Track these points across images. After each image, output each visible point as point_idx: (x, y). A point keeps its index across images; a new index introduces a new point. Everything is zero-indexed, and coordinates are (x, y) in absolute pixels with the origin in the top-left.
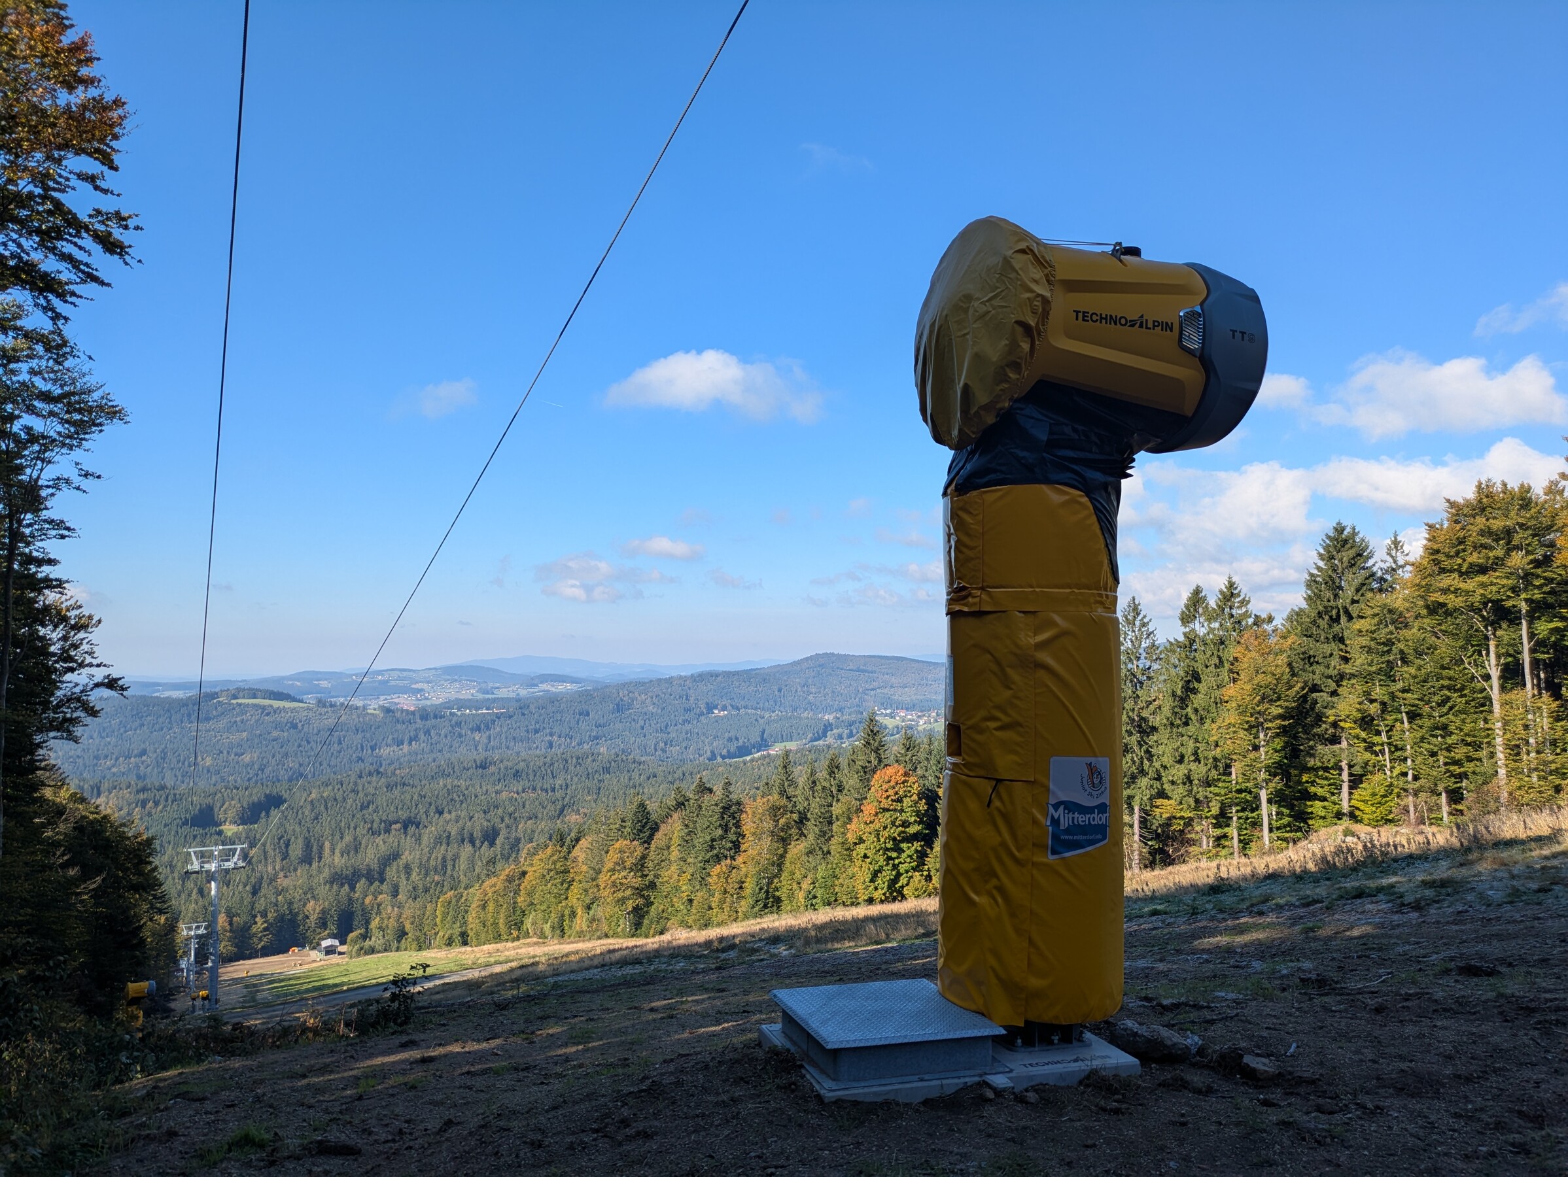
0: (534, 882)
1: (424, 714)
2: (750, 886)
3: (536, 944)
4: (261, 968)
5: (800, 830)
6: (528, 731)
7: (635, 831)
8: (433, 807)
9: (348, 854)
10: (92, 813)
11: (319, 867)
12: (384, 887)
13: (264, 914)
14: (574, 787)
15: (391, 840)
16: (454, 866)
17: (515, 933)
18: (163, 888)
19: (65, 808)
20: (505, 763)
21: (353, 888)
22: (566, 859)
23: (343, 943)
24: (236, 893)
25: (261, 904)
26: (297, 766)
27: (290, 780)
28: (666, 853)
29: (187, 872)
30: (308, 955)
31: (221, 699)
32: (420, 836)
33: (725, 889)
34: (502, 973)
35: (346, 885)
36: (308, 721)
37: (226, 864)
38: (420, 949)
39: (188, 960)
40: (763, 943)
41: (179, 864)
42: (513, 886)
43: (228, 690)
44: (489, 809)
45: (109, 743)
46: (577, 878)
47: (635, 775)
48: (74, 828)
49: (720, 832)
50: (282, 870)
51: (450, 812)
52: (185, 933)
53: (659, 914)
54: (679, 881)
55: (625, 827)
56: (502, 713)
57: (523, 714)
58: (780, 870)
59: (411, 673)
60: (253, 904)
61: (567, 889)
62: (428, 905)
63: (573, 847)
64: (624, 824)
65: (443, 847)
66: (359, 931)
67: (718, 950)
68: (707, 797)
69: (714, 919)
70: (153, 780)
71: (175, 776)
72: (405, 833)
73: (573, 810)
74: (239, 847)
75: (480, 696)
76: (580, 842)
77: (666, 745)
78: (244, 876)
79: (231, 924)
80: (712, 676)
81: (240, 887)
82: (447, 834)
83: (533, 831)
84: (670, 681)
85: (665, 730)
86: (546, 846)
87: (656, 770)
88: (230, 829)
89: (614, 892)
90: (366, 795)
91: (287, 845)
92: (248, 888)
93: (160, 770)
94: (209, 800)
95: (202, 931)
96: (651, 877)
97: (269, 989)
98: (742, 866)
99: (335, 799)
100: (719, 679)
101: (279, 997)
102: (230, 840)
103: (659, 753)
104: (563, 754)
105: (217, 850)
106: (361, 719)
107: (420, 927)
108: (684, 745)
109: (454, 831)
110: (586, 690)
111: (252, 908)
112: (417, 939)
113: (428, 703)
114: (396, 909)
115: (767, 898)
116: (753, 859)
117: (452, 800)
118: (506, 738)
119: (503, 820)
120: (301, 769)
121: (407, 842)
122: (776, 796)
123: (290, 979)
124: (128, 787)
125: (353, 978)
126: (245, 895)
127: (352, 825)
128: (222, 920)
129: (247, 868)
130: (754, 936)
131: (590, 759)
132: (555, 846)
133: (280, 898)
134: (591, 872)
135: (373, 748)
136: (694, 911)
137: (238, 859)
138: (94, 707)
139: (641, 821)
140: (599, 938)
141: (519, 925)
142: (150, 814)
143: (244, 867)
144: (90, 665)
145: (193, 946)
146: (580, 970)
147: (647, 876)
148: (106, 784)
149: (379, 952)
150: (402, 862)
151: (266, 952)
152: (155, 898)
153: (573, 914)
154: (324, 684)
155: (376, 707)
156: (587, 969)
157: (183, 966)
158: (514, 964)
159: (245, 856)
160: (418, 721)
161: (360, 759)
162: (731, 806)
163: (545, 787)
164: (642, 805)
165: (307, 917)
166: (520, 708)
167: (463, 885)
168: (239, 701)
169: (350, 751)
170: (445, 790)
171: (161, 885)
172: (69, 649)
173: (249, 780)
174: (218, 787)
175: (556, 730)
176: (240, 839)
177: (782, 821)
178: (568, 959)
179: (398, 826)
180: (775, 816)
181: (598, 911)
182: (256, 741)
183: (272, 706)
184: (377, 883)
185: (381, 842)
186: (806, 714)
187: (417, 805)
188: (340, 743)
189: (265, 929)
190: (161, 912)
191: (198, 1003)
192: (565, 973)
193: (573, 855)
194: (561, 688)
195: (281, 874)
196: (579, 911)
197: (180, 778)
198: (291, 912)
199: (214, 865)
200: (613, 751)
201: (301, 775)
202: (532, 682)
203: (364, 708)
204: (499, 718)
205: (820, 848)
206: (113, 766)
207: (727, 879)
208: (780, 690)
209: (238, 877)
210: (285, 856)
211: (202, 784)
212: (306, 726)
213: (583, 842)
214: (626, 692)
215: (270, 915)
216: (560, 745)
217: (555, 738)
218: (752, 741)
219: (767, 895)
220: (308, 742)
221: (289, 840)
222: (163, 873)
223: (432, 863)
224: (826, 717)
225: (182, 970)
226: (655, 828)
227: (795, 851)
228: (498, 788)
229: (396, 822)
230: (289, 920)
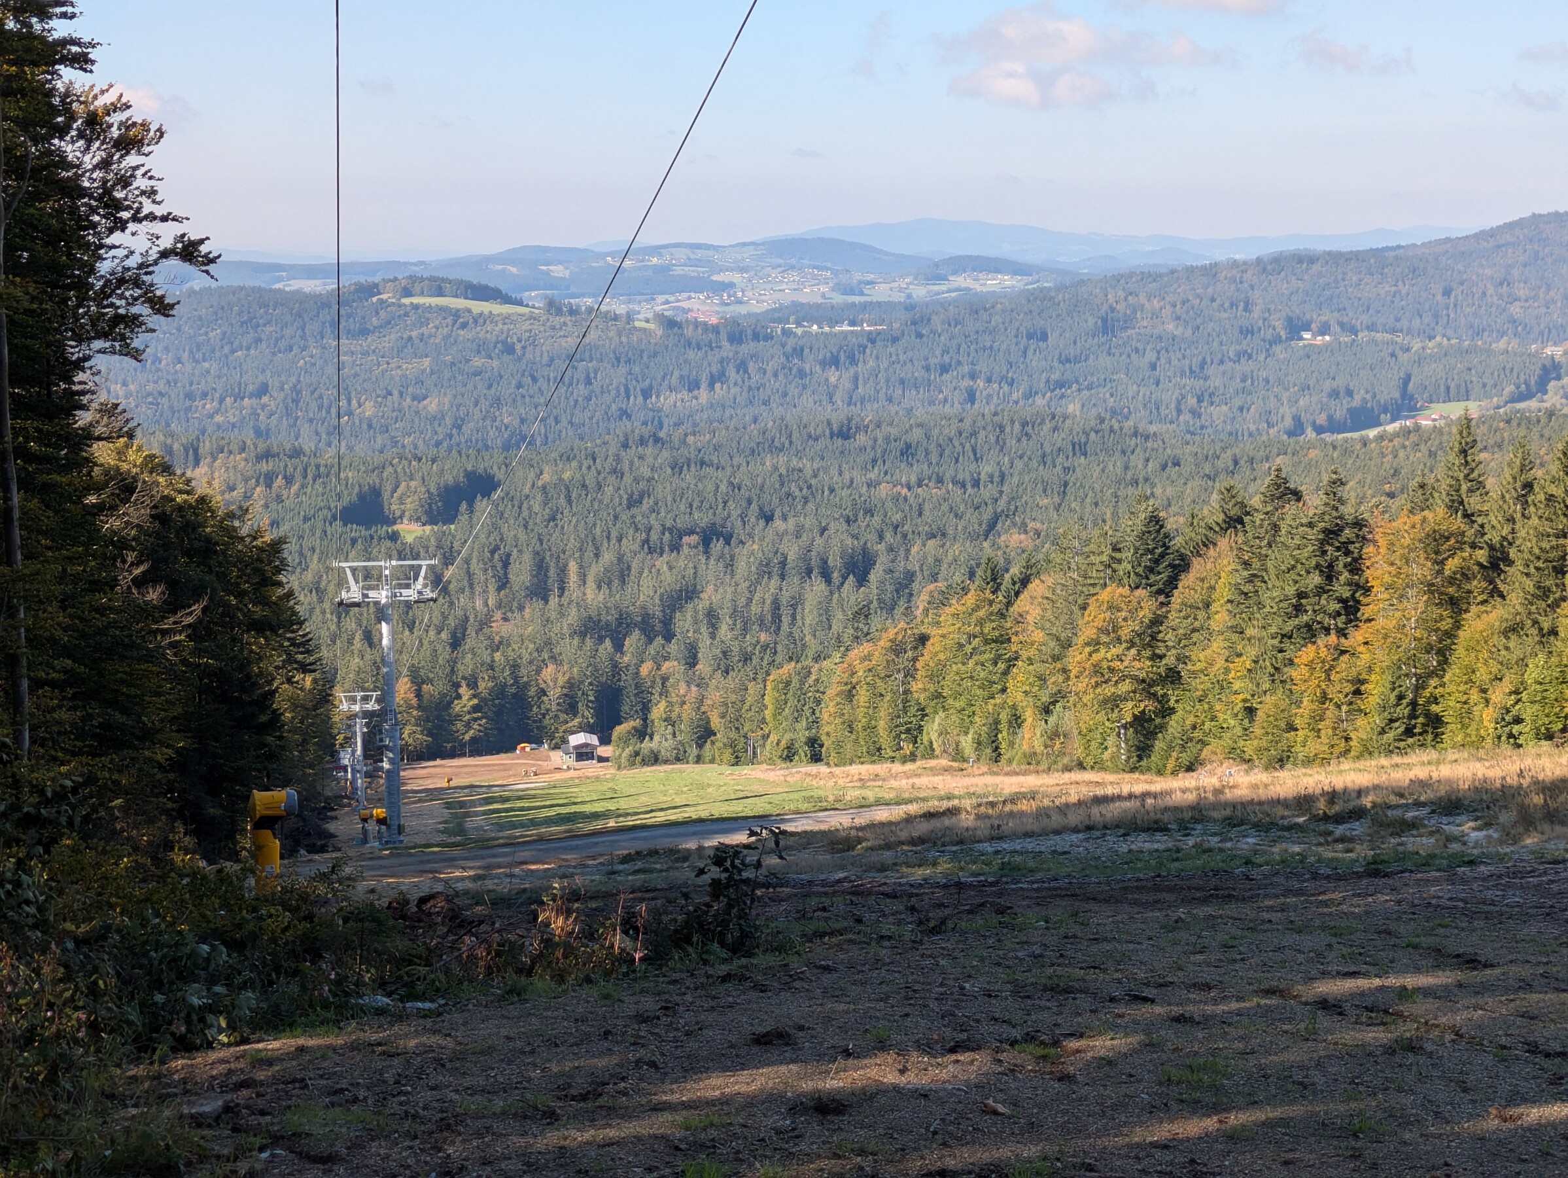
0: (942, 657)
1: (736, 332)
2: (1377, 690)
3: (946, 770)
4: (471, 774)
5: (1491, 582)
6: (928, 368)
7: (1140, 570)
8: (754, 507)
9: (609, 584)
10: (181, 492)
11: (561, 605)
12: (673, 647)
13: (473, 684)
14: (1015, 480)
15: (681, 564)
16: (794, 617)
17: (907, 748)
18: (308, 627)
19: (135, 479)
20: (886, 429)
21: (619, 646)
22: (1003, 616)
23: (605, 740)
24: (425, 642)
25: (466, 666)
26: (516, 422)
27: (506, 447)
28: (1201, 615)
29: (341, 603)
30: (548, 758)
31: (384, 297)
32: (732, 558)
33: (1324, 694)
34: (890, 823)
35: (607, 640)
36: (532, 341)
37: (405, 592)
38: (737, 762)
39: (354, 752)
40: (1425, 811)
41: (331, 588)
42: (903, 661)
43: (396, 279)
44: (856, 516)
45: (208, 372)
46: (1024, 654)
47: (1137, 460)
48: (152, 516)
49: (1316, 579)
50: (499, 607)
51: (784, 518)
52: (344, 706)
53: (1184, 732)
54: (1227, 671)
55: (1119, 561)
56: (879, 333)
57: (920, 335)
58: (1444, 662)
59: (711, 253)
60: (453, 663)
61: (1006, 673)
62: (751, 685)
63: (1017, 594)
64: (1117, 555)
65: (774, 582)
66: (632, 724)
67: (1326, 818)
68: (1291, 509)
69: (1298, 748)
70: (282, 439)
71: (317, 434)
72: (707, 552)
73: (1015, 525)
74: (424, 563)
75: (838, 299)
76: (1030, 586)
77: (1200, 401)
78: (436, 613)
79: (419, 695)
80: (1300, 261)
81: (432, 633)
82: (780, 558)
83: (938, 561)
84: (1211, 271)
85: (1199, 371)
86: (965, 590)
87: (1178, 452)
88: (411, 531)
89: (1097, 685)
90: (637, 480)
91: (506, 564)
92: (444, 635)
93: (291, 421)
94: (373, 479)
95: (372, 706)
96: (1170, 660)
97: (485, 813)
98: (1362, 649)
99: (584, 486)
100: (1316, 268)
101: (501, 827)
102: (412, 549)
103: (1186, 417)
104: (995, 414)
105: (388, 566)
106: (624, 339)
107: (736, 723)
108: (1237, 402)
109: (793, 552)
110: (1042, 290)
111: (453, 671)
112: (732, 745)
113: (743, 310)
114: (694, 688)
115: (1413, 716)
116: (1386, 637)
117: (788, 495)
118: (888, 381)
119: (881, 537)
120: (524, 428)
121: (711, 569)
122: (1441, 511)
123: (520, 798)
124: (243, 449)
125: (623, 804)
126: (440, 648)
127: (614, 534)
128: (403, 689)
129: (441, 600)
130: (1402, 796)
131: (1048, 425)
132: (983, 590)
133: (498, 656)
134: (1052, 644)
135: (646, 394)
136: (1258, 732)
137: (425, 586)
138: (163, 297)
139: (1152, 552)
140: (1067, 769)
141: (914, 733)
142: (279, 499)
143: (435, 600)
144: (152, 217)
145: (360, 728)
146: (1045, 833)
147: (1161, 657)
148: (207, 444)
149: (666, 762)
150: (702, 605)
151: (478, 748)
152: (293, 644)
153: (1016, 721)
154: (558, 271)
155: (650, 315)
156: (1057, 832)
157: (346, 762)
158: (913, 809)
159: (436, 580)
160: (725, 344)
161: (625, 414)
162: (1341, 530)
163: (960, 477)
164: (1155, 521)
165: (543, 692)
166: (914, 323)
167: (811, 653)
168: (416, 300)
169: (607, 398)
170: (776, 476)
171: (301, 623)
172: (113, 186)
173: (438, 444)
174: (388, 455)
175: (982, 367)
176: (426, 548)
177: (1452, 565)
178: (1015, 808)
179: (694, 539)
180: (1437, 553)
181: (1063, 717)
182: (447, 374)
183: (469, 311)
184: (659, 640)
185: (665, 567)
186: (1502, 344)
187: (725, 503)
188: (588, 382)
189: (476, 709)
190: (305, 668)
191: (372, 827)
192: (1014, 836)
193: (1015, 609)
194: (993, 283)
195: (498, 615)
196: (1029, 715)
197: (324, 436)
198: (516, 682)
199: (384, 593)
200: (1094, 412)
201: (524, 438)
202: (935, 272)
203: (629, 317)
204: (873, 342)
205: (1535, 622)
206: (217, 411)
207: (1328, 673)
208: (1447, 293)
209: (425, 616)
210: (503, 584)
211: (361, 449)
212: (530, 349)
213: (1035, 587)
214: (1121, 294)
215: (482, 685)
216: (989, 397)
217: (980, 383)
218: (1383, 398)
219: (1414, 710)
220: (534, 380)
221: (509, 555)
222: (304, 602)
223: (755, 609)
224: (1548, 351)
225: (345, 768)
226: (1181, 566)
227: (1479, 625)
228: (872, 475)
229: (691, 532)
230: (514, 695)
